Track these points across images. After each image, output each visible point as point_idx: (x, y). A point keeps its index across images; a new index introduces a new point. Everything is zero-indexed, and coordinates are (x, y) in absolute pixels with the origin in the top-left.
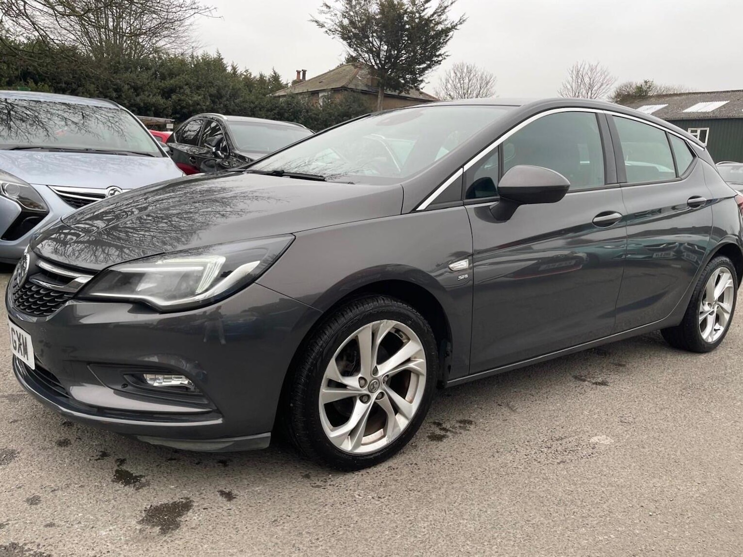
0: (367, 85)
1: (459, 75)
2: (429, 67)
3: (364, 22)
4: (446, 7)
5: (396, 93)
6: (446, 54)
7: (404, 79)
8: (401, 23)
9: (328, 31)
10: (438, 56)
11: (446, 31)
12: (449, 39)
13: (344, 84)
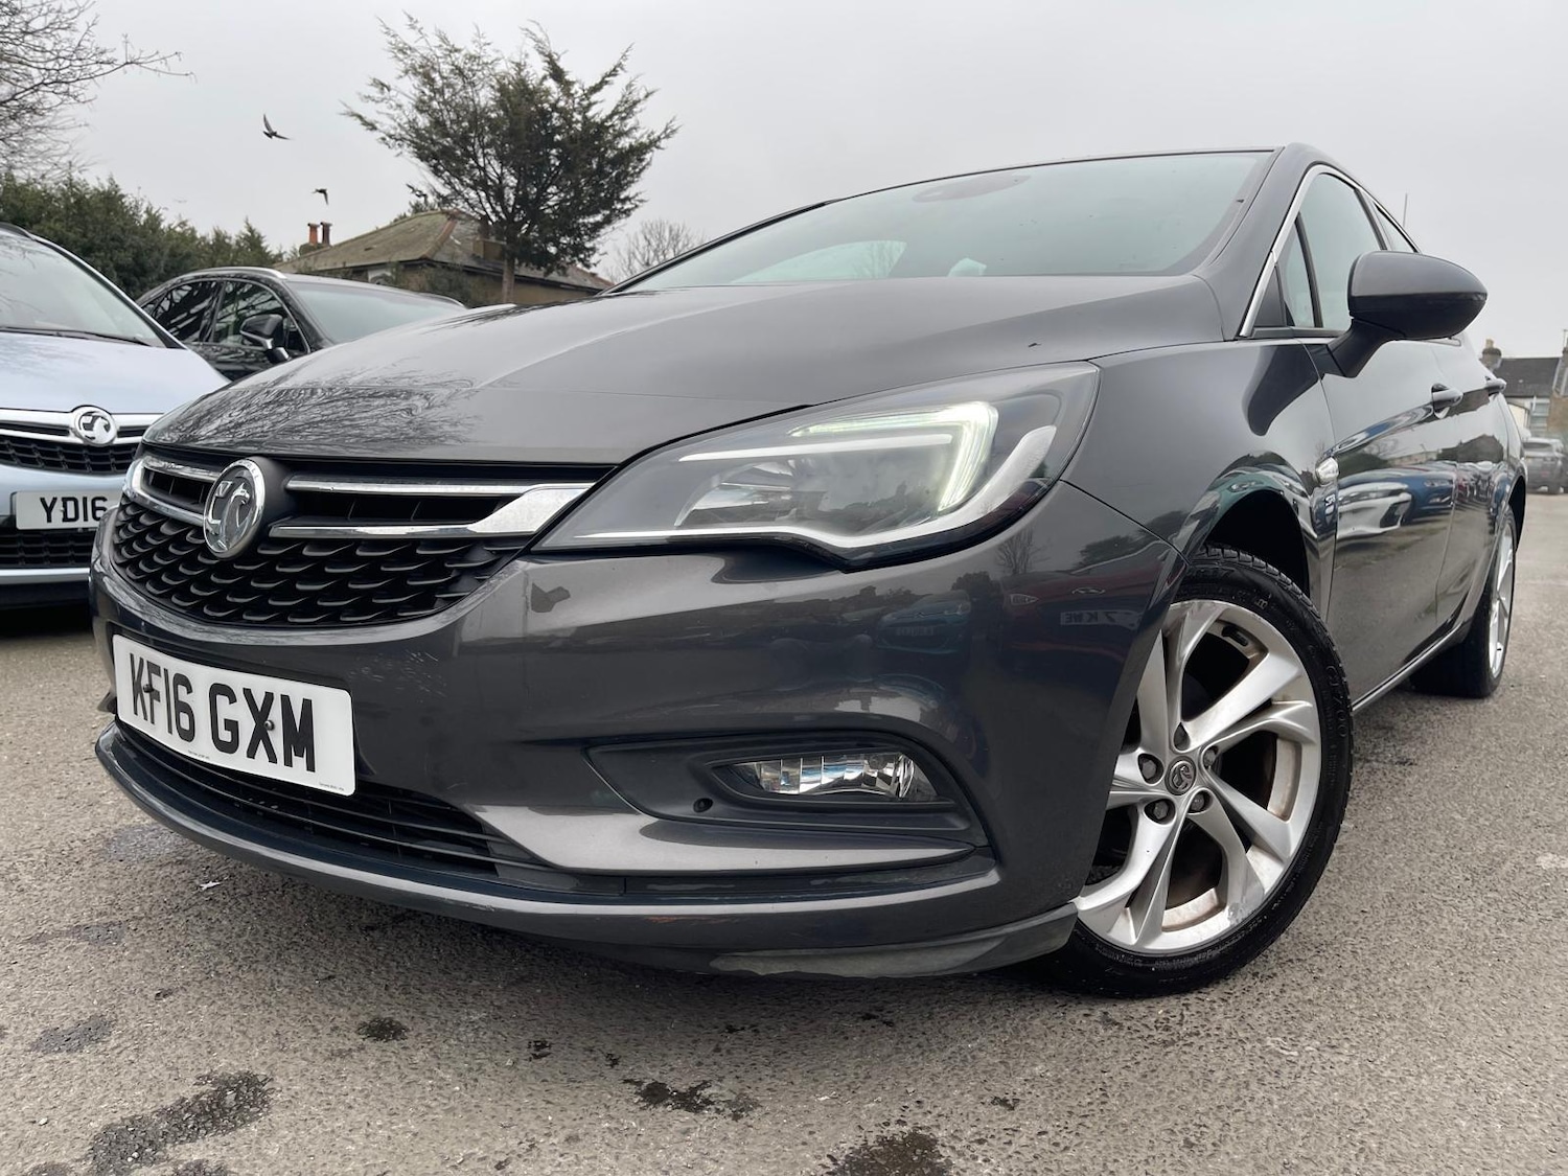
0: (474, 257)
1: (654, 244)
2: (608, 221)
3: (465, 124)
4: (635, 103)
5: (539, 274)
6: (640, 197)
7: (557, 244)
8: (545, 127)
9: (388, 139)
10: (623, 201)
11: (639, 151)
12: (644, 168)
13: (424, 253)
